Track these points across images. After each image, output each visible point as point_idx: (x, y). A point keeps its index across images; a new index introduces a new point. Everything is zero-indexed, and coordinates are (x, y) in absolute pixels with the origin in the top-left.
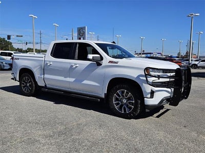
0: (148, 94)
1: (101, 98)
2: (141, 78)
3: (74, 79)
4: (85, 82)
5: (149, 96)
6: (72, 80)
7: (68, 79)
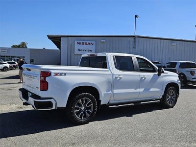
3: (143, 89)
7: (138, 90)
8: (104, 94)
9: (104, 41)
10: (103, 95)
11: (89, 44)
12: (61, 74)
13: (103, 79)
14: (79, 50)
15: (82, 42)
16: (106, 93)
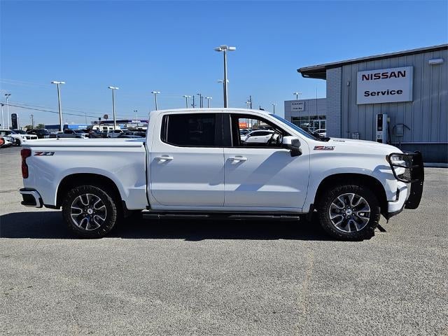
0: (393, 195)
1: (302, 215)
2: (382, 171)
3: (237, 186)
4: (265, 188)
5: (394, 198)
6: (233, 187)
7: (221, 187)
8: (131, 191)
9: (440, 61)
10: (127, 192)
11: (393, 74)
12: (46, 154)
13: (123, 161)
14: (367, 94)
15: (374, 72)
16: (133, 188)
